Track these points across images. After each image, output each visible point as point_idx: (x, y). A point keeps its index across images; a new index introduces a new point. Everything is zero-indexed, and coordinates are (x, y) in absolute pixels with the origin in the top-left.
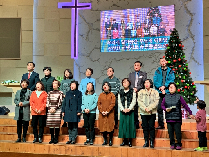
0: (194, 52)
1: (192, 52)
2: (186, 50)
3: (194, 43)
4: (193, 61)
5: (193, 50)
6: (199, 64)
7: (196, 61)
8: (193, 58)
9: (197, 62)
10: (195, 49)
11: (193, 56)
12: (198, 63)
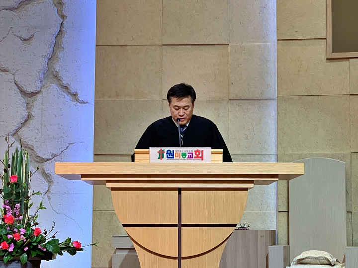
0: (60, 54)
1: (54, 53)
2: (32, 41)
3: (63, 17)
4: (54, 86)
5: (57, 45)
6: (77, 100)
7: (66, 88)
8: (56, 77)
9: (69, 93)
10: (65, 40)
11: (57, 67)
12: (75, 95)
